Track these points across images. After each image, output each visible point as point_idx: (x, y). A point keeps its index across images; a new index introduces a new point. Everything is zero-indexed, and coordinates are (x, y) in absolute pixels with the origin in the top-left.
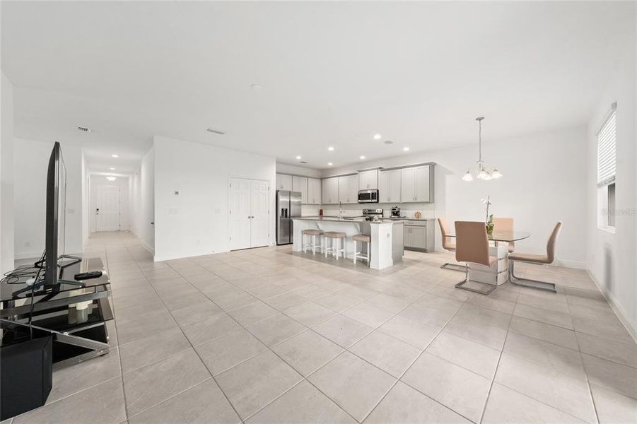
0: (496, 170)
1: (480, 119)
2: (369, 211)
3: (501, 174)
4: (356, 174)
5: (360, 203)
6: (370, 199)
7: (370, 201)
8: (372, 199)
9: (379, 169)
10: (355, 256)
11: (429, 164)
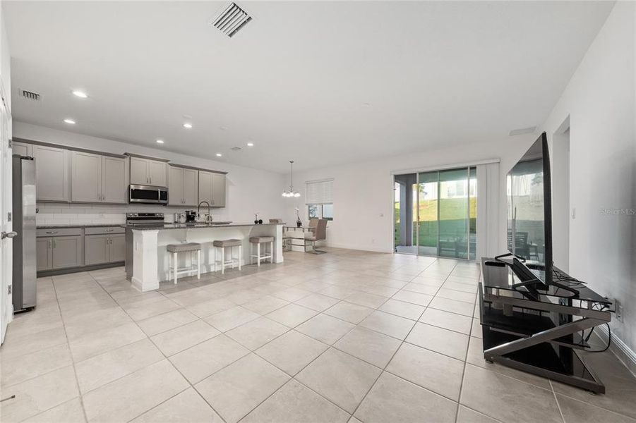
1: (291, 162)
4: (121, 157)
5: (131, 203)
6: (157, 199)
7: (156, 201)
8: (161, 199)
9: (167, 161)
10: (259, 259)
11: (225, 173)
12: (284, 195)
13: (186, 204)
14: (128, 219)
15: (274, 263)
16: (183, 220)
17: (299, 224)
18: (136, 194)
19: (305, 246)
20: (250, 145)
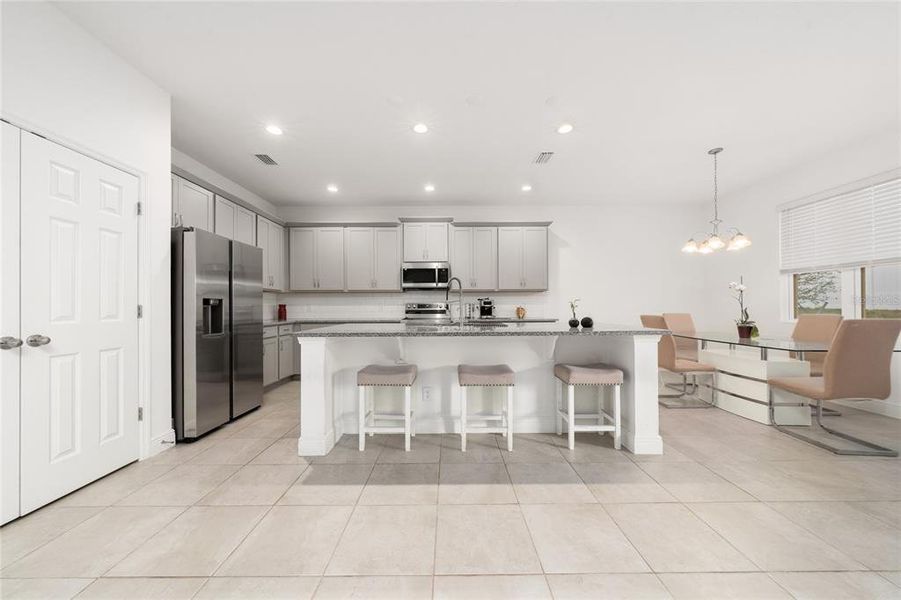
0: (740, 234)
1: (715, 152)
2: (420, 306)
3: (749, 239)
4: (394, 225)
5: (405, 289)
6: (434, 282)
7: (434, 285)
8: (439, 282)
9: (450, 220)
10: (573, 429)
11: (547, 224)
12: (690, 248)
13: (479, 287)
14: (407, 312)
15: (624, 448)
16: (477, 314)
17: (747, 331)
18: (410, 275)
19: (770, 404)
20: (566, 129)
